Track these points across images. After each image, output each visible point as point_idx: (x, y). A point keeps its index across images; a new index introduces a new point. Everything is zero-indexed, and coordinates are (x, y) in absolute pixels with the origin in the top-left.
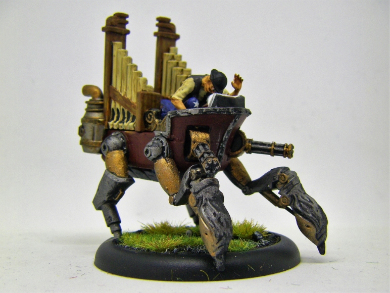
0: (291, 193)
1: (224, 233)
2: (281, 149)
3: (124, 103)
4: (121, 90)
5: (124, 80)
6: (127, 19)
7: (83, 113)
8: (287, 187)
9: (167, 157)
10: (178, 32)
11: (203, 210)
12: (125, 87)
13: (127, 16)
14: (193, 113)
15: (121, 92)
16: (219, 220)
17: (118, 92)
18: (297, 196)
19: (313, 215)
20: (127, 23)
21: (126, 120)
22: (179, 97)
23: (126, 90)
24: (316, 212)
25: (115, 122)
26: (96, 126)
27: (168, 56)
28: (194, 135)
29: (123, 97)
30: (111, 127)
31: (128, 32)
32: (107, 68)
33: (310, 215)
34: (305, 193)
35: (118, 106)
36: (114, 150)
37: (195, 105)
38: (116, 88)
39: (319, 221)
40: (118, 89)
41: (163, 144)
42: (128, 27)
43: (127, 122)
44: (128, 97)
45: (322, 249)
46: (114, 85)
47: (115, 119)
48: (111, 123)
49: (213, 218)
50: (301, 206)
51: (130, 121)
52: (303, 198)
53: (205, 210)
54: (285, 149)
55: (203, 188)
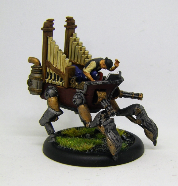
0: (142, 118)
1: (119, 145)
2: (137, 96)
3: (56, 71)
4: (53, 63)
5: (55, 59)
6: (53, 22)
7: (30, 73)
8: (140, 115)
9: (84, 103)
10: (76, 24)
11: (109, 134)
12: (56, 63)
13: (54, 20)
14: (99, 84)
15: (53, 64)
16: (117, 139)
17: (52, 64)
18: (145, 120)
19: (152, 129)
20: (54, 24)
21: (56, 79)
22: (88, 71)
23: (57, 64)
24: (154, 127)
25: (50, 80)
26: (39, 82)
27: (73, 39)
28: (99, 94)
29: (55, 68)
30: (47, 82)
31: (54, 29)
32: (44, 51)
33: (151, 129)
34: (148, 118)
35: (51, 71)
36: (52, 97)
37: (96, 75)
38: (50, 62)
39: (155, 131)
40: (52, 62)
41: (82, 97)
42: (54, 26)
43: (57, 81)
44: (59, 68)
45: (155, 143)
46: (49, 60)
47: (49, 78)
48: (47, 80)
49: (114, 138)
50: (147, 124)
51: (59, 81)
52: (148, 120)
53: (110, 135)
54: (139, 96)
55: (108, 124)
